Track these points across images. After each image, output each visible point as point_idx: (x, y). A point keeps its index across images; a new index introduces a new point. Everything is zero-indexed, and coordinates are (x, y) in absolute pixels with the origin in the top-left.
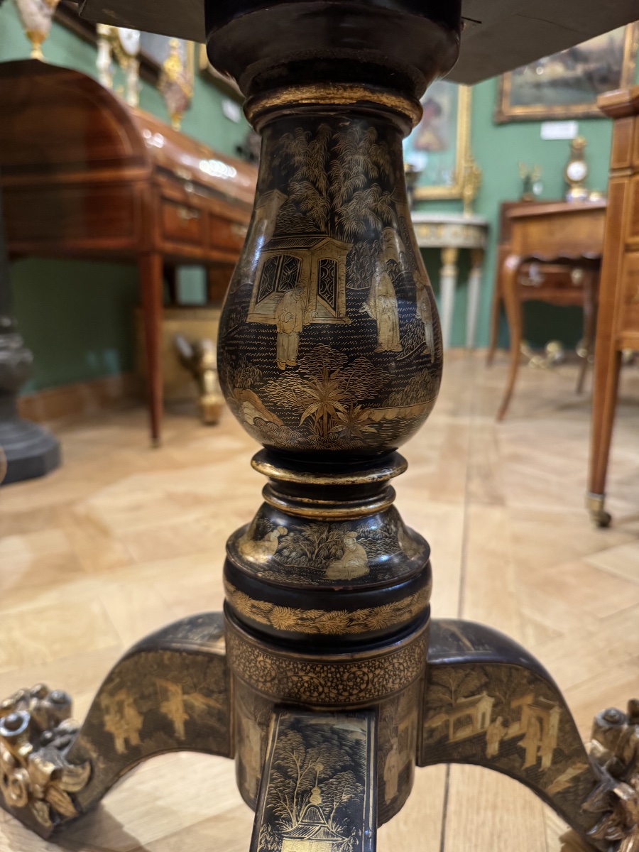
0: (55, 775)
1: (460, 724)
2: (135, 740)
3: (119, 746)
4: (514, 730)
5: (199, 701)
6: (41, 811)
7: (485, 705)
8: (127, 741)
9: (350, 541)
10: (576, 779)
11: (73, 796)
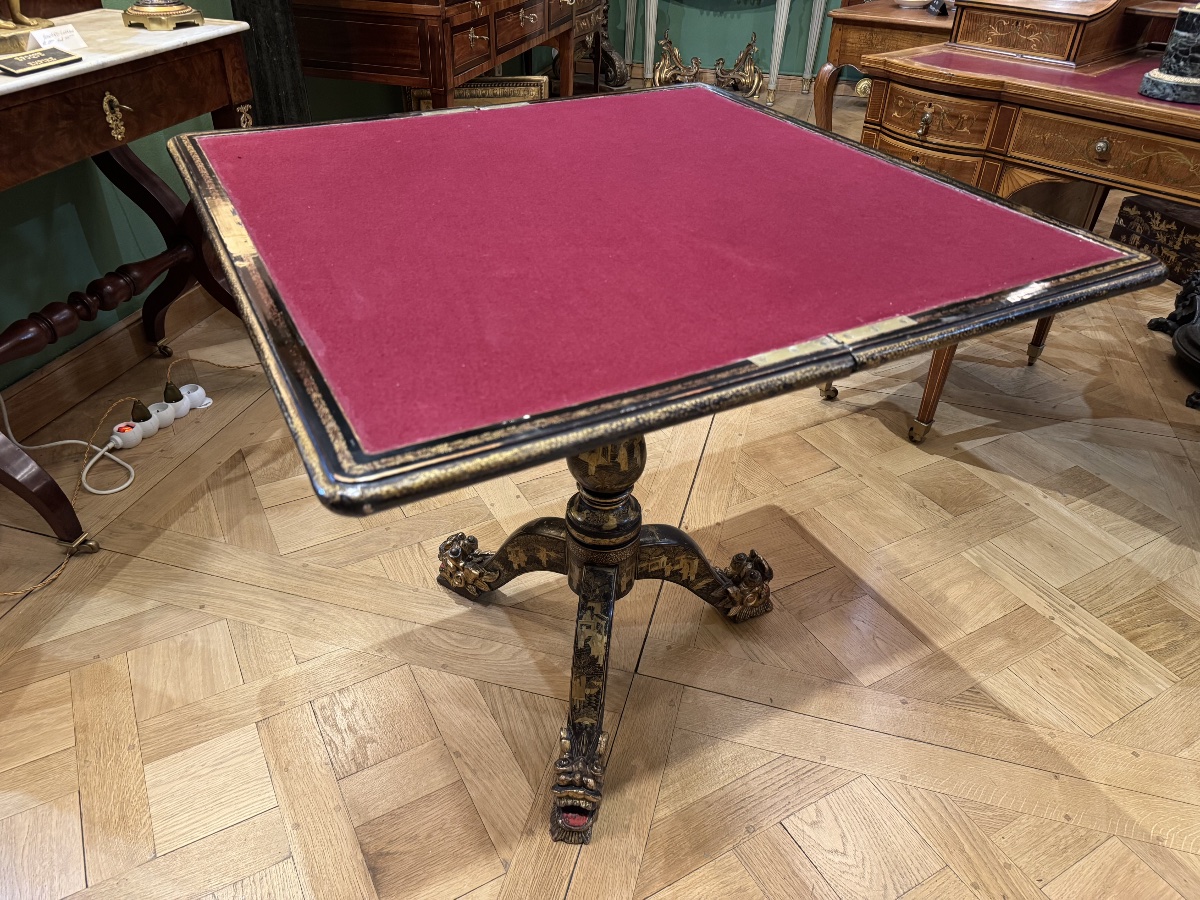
0: (481, 575)
1: (653, 565)
2: (523, 565)
3: (515, 566)
4: (677, 567)
5: (553, 554)
6: (472, 589)
7: (664, 559)
8: (519, 565)
9: (611, 517)
10: (708, 584)
11: (488, 584)
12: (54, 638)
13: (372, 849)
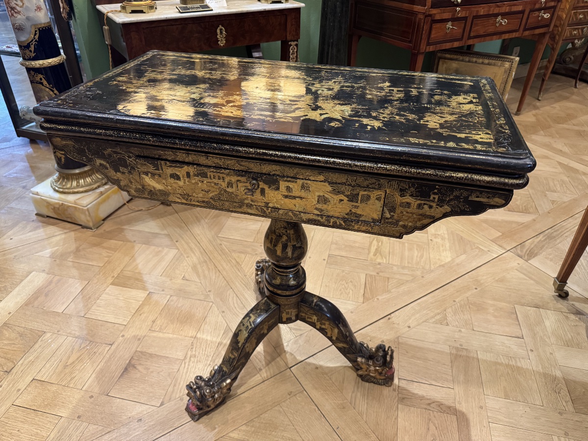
4: (324, 327)
7: (315, 318)
10: (345, 347)
12: (131, 228)
13: (133, 362)
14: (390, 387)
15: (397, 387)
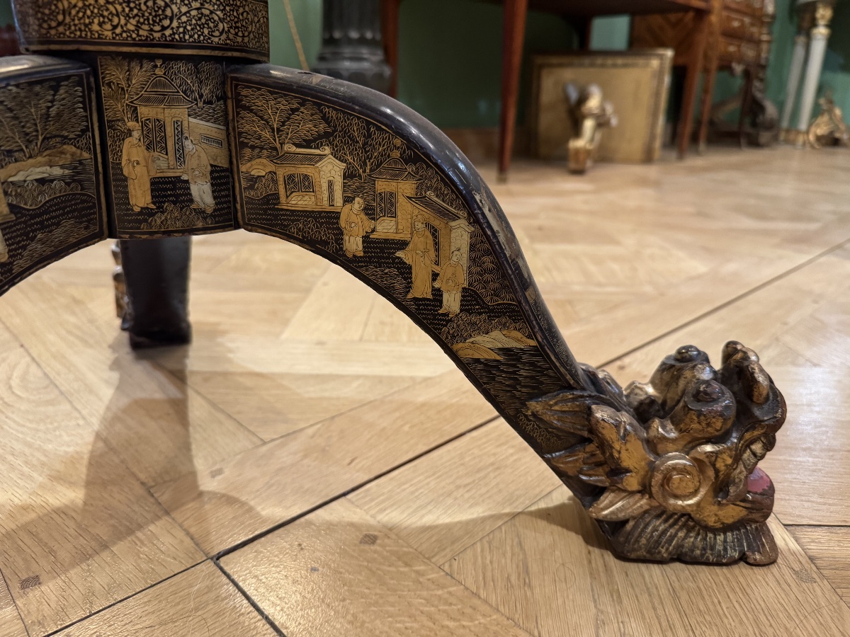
1: (293, 185)
7: (332, 170)
10: (511, 354)
14: (774, 568)
15: (804, 560)
